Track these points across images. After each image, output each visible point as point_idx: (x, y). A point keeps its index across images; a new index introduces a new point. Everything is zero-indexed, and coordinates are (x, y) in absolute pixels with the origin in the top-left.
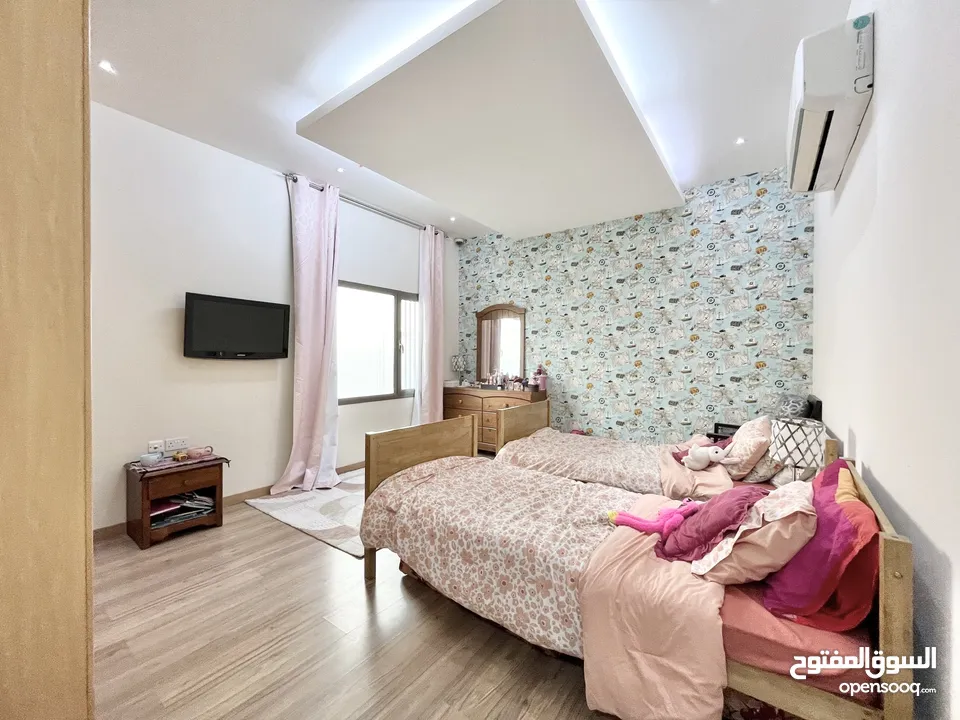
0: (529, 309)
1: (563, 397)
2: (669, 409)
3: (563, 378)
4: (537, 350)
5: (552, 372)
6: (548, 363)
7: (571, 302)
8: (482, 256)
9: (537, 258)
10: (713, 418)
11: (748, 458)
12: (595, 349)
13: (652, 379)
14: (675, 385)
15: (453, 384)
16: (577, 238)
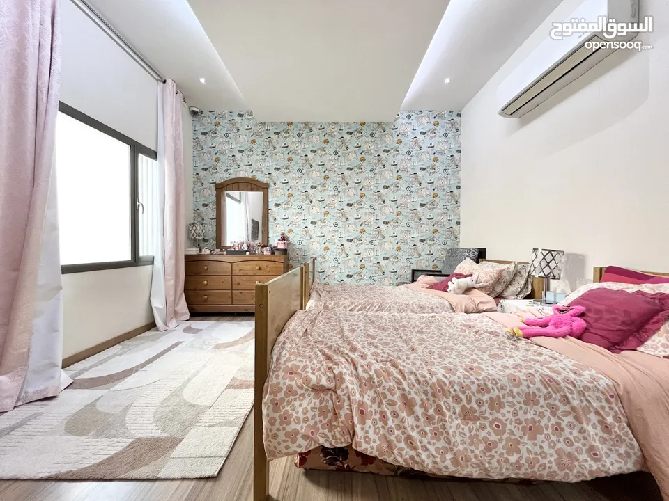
0: (272, 184)
1: (304, 259)
2: (383, 263)
3: (303, 243)
4: (279, 220)
5: (294, 239)
6: (290, 231)
7: (311, 181)
8: (221, 132)
9: (279, 142)
10: (410, 266)
11: (492, 281)
12: (330, 220)
13: (372, 242)
14: (387, 246)
15: (194, 251)
16: (315, 130)
